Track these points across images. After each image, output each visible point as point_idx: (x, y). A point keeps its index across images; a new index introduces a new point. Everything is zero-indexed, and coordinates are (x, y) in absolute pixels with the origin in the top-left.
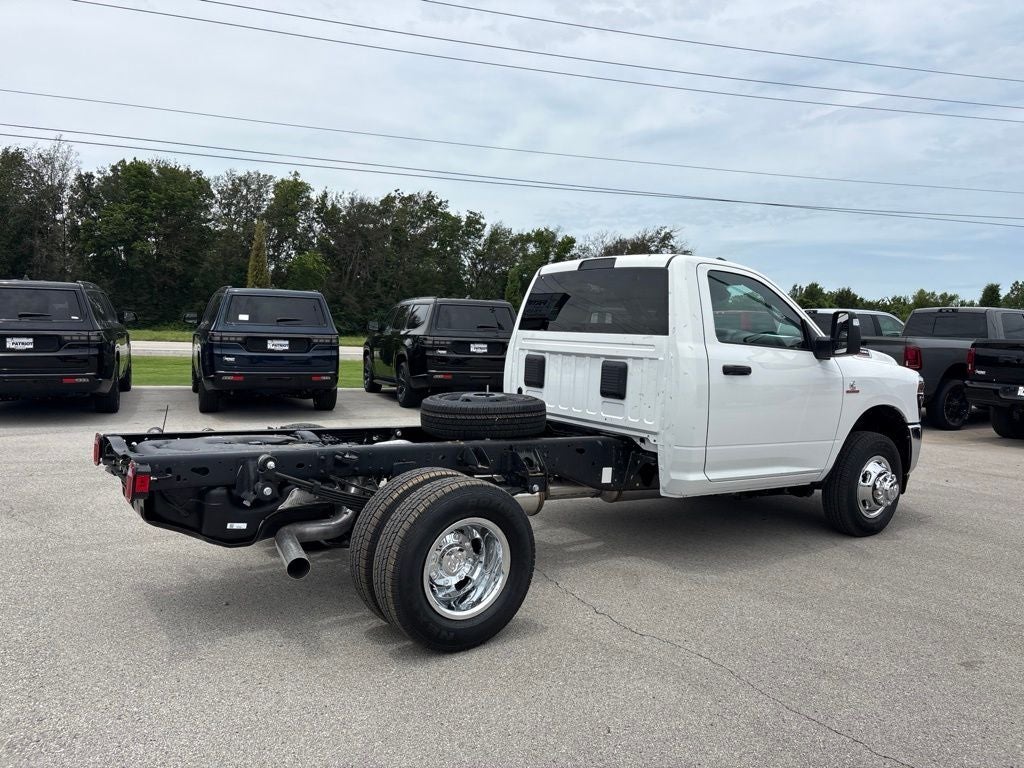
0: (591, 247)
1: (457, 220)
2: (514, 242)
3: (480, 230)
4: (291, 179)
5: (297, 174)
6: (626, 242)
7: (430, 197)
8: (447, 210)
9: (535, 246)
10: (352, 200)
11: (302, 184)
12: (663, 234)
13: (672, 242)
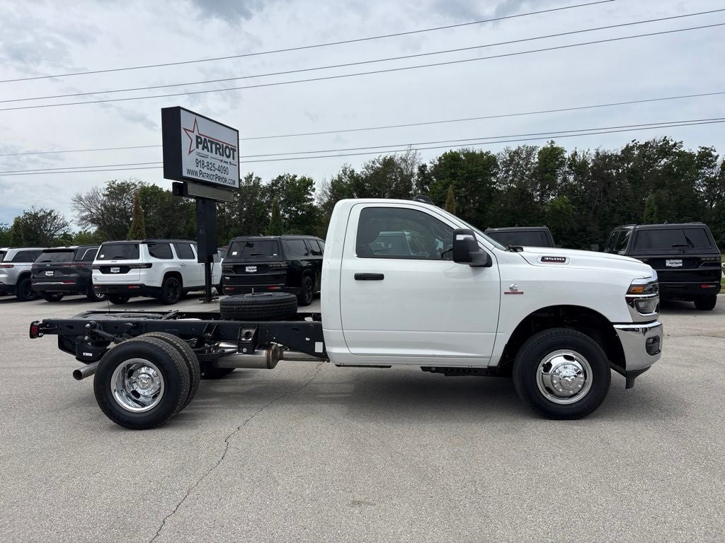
1: (691, 156)
3: (712, 161)
4: (549, 146)
5: (552, 142)
7: (666, 141)
8: (682, 149)
10: (598, 154)
11: (557, 149)
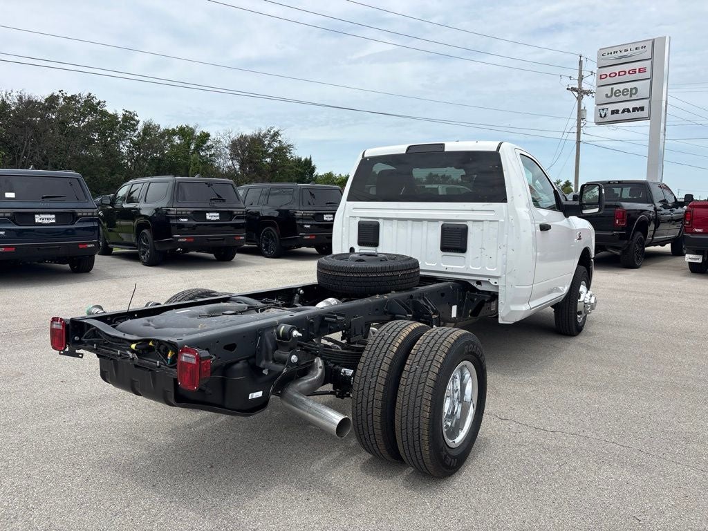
0: (222, 140)
1: (115, 117)
2: (162, 135)
3: (134, 125)
6: (246, 137)
7: (90, 97)
8: (105, 108)
9: (179, 138)
12: (272, 132)
13: (280, 138)
